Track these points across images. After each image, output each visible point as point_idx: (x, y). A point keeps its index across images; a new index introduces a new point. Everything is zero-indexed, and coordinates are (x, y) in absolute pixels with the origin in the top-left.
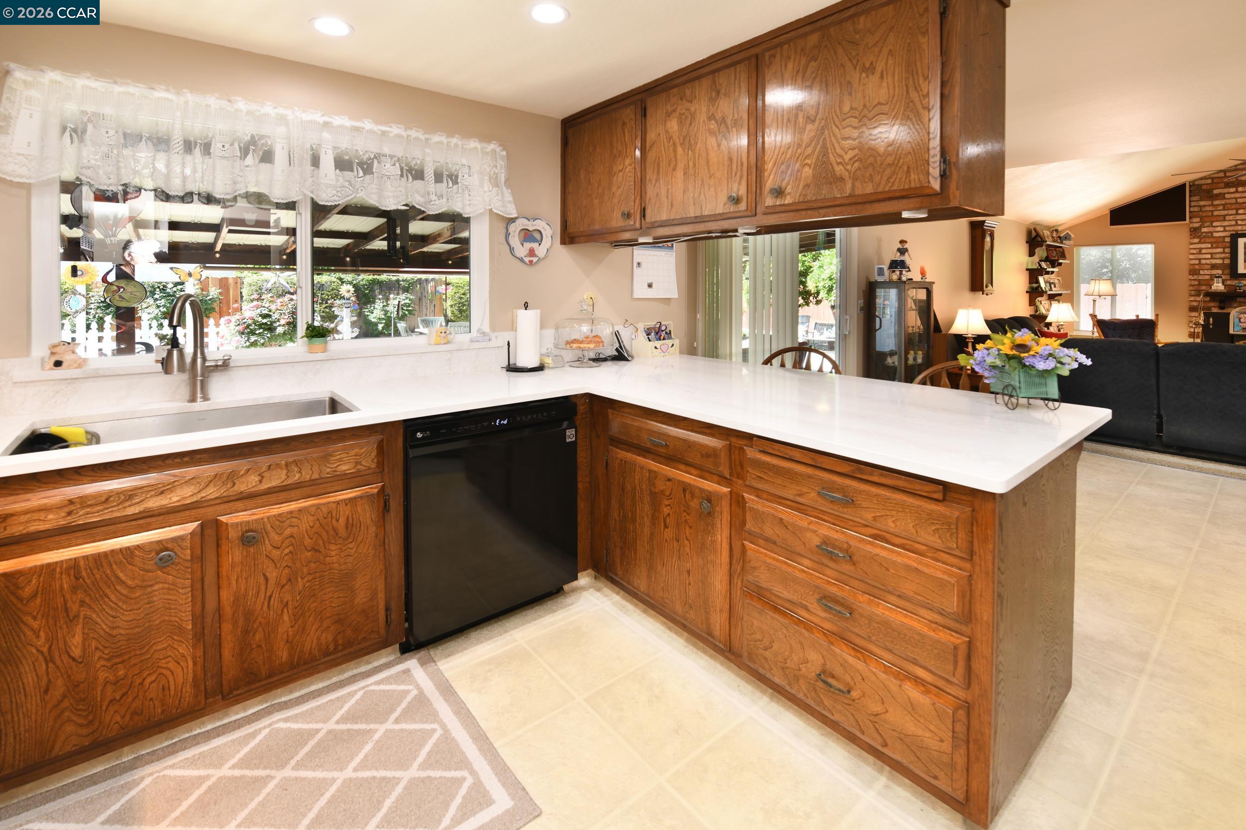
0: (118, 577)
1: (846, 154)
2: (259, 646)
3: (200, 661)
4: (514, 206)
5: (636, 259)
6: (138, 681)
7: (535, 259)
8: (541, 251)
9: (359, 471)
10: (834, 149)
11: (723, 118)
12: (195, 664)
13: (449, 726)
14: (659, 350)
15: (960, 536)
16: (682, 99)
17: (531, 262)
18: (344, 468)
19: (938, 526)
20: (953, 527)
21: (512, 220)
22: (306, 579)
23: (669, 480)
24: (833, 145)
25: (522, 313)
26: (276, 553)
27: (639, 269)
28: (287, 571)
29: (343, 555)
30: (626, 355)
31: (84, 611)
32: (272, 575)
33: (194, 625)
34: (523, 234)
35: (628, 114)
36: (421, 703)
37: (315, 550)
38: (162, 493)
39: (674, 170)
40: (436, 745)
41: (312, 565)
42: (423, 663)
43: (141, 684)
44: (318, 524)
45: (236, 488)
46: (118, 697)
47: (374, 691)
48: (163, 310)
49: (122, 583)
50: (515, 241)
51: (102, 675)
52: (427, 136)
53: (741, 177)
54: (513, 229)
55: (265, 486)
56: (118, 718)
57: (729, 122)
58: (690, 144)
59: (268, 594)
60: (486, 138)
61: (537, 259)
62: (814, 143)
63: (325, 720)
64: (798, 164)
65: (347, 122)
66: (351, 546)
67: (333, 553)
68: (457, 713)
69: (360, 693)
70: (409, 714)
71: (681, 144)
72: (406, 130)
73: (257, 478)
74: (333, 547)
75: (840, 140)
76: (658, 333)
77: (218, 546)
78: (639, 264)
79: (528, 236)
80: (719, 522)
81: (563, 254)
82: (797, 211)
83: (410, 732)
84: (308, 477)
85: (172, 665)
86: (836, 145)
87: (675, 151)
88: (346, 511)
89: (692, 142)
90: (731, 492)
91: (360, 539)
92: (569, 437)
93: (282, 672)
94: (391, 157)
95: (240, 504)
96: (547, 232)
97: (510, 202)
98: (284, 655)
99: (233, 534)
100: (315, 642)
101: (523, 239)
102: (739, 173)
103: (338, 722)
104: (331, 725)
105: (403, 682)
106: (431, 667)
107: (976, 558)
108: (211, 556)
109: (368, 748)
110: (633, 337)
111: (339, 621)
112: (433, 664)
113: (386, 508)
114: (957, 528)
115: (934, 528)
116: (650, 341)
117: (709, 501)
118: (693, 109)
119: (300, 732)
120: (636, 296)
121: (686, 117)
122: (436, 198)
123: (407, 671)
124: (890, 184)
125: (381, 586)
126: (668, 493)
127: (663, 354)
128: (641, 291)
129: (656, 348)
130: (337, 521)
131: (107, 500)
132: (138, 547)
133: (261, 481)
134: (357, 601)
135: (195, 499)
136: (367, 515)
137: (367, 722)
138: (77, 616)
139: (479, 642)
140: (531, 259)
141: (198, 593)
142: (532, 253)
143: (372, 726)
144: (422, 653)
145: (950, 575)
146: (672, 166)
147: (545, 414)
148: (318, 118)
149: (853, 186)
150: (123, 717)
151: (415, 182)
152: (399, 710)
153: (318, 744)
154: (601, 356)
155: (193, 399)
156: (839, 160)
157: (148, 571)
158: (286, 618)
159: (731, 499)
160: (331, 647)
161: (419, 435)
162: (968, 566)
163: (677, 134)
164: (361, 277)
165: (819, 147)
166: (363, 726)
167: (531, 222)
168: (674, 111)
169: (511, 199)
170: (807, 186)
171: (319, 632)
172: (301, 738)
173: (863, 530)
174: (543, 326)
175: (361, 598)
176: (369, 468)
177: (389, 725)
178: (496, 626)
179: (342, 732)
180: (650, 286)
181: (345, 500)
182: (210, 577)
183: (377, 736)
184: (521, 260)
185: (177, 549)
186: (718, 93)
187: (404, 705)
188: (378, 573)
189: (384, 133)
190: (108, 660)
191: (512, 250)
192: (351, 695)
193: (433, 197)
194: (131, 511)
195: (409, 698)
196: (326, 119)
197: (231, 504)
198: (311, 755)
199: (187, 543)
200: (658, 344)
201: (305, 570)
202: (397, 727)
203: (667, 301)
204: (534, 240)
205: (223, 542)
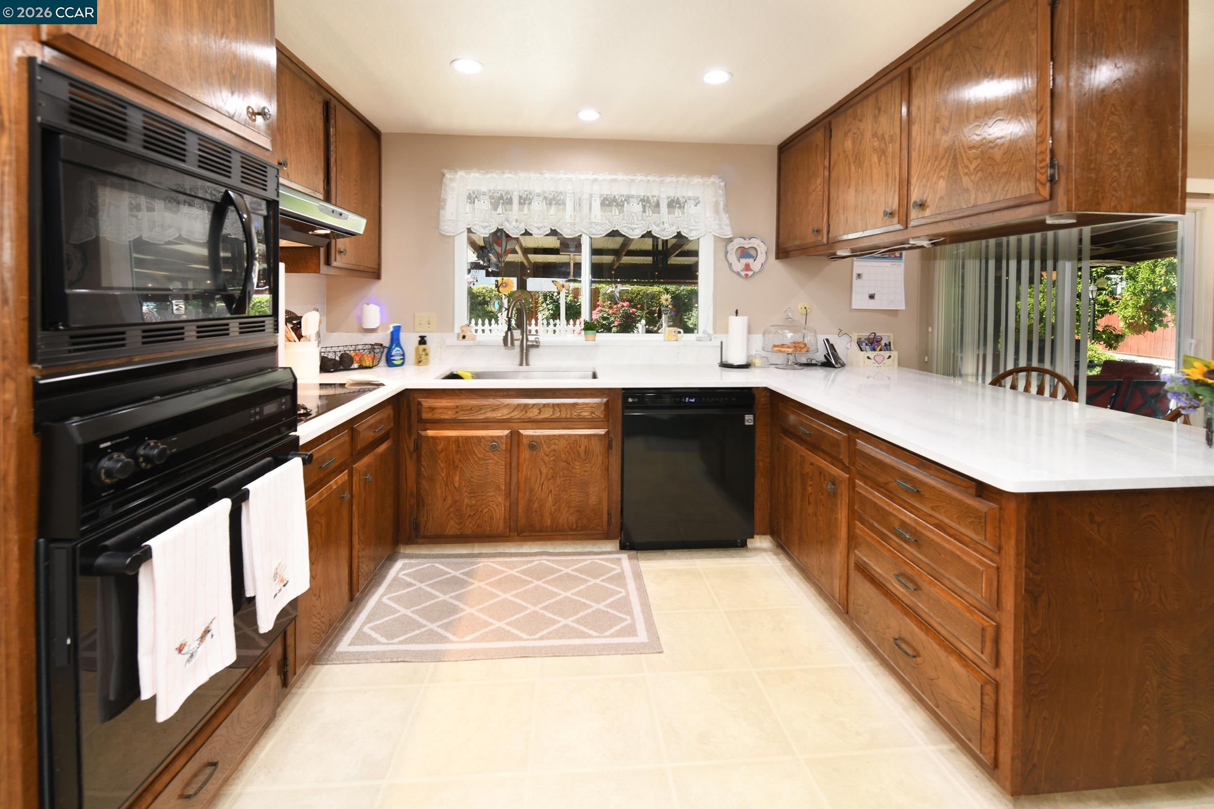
0: (474, 451)
1: (971, 163)
2: (536, 511)
3: (508, 509)
4: (730, 228)
5: (856, 270)
6: (480, 510)
7: (750, 273)
8: (756, 266)
9: (593, 418)
10: (962, 159)
11: (883, 135)
12: (505, 510)
13: (631, 594)
14: (873, 361)
15: (988, 530)
16: (855, 119)
17: (746, 275)
18: (585, 414)
19: (973, 519)
20: (983, 520)
21: (730, 240)
22: (561, 479)
23: (812, 464)
24: (962, 156)
25: (733, 319)
26: (546, 458)
27: (859, 281)
28: (551, 471)
29: (583, 470)
30: (833, 362)
31: (460, 465)
32: (544, 471)
33: (506, 487)
34: (739, 252)
35: (819, 136)
36: (619, 579)
37: (567, 462)
38: (494, 410)
39: (849, 187)
40: (618, 599)
41: (565, 471)
42: (630, 558)
43: (482, 511)
44: (569, 447)
45: (527, 414)
46: (472, 514)
47: (597, 563)
48: (551, 312)
49: (476, 454)
50: (733, 258)
51: (466, 501)
52: (661, 178)
53: (895, 192)
54: (731, 248)
55: (542, 416)
56: (471, 526)
57: (887, 139)
58: (860, 162)
59: (542, 482)
60: (707, 173)
61: (752, 273)
62: (947, 154)
63: (567, 567)
64: (935, 177)
65: (608, 177)
66: (588, 465)
67: (577, 467)
68: (638, 589)
69: (589, 562)
70: (611, 580)
71: (854, 162)
72: (646, 177)
73: (538, 411)
74: (577, 463)
75: (967, 150)
76: (873, 343)
77: (519, 446)
78: (859, 276)
79: (744, 253)
80: (839, 502)
81: (778, 267)
82: (937, 222)
83: (607, 588)
84: (564, 416)
85: (495, 506)
86: (964, 155)
87: (850, 169)
88: (585, 442)
89: (861, 160)
90: (849, 477)
91: (593, 462)
92: (748, 421)
93: (547, 531)
94: (637, 197)
95: (529, 425)
96: (762, 249)
97: (727, 225)
98: (548, 521)
99: (525, 441)
100: (565, 520)
101: (739, 256)
102: (893, 189)
103: (572, 570)
104: (569, 571)
105: (615, 564)
106: (635, 562)
107: (1003, 552)
108: (515, 451)
109: (582, 587)
110: (848, 346)
111: (579, 511)
112: (636, 561)
113: (610, 447)
114: (985, 521)
115: (970, 520)
116: (862, 350)
117: (834, 484)
118: (862, 128)
119: (552, 568)
120: (854, 307)
121: (858, 136)
122: (669, 226)
123: (620, 559)
124: (1004, 193)
125: (605, 498)
126: (810, 475)
127: (877, 365)
128: (860, 301)
129: (868, 358)
130: (580, 447)
131: (471, 409)
132: (483, 437)
133: (540, 413)
134: (590, 502)
135: (508, 417)
136: (598, 448)
137: (587, 576)
138: (458, 466)
139: (671, 558)
140: (747, 273)
141: (508, 470)
142: (747, 267)
143: (589, 578)
144: (633, 553)
145: (982, 563)
146: (847, 184)
147: (726, 399)
148: (591, 176)
149: (976, 197)
150: (474, 526)
151: (654, 215)
152: (606, 576)
153: (559, 576)
154: (814, 362)
155: (521, 364)
156: (966, 171)
157: (487, 451)
158: (550, 499)
159: (849, 485)
160: (574, 526)
161: (630, 400)
162: (997, 558)
163: (851, 153)
164: (682, 288)
165: (951, 158)
166: (584, 577)
167: (747, 241)
168: (849, 131)
169: (728, 222)
170: (941, 198)
171: (567, 514)
172: (552, 571)
173: (929, 519)
174: (750, 331)
175: (593, 500)
176: (599, 417)
177: (598, 581)
178: (687, 553)
179: (573, 575)
180: (872, 297)
181: (585, 435)
182: (514, 464)
183: (589, 584)
184: (738, 274)
185: (500, 443)
186: (880, 110)
187: (610, 574)
188: (603, 487)
189: (632, 180)
190: (469, 493)
191: (730, 265)
192: (584, 560)
193: (666, 226)
194: (480, 417)
195: (614, 573)
196: (595, 176)
197: (525, 424)
198: (553, 580)
199: (504, 441)
200: (872, 354)
201: (561, 473)
202: (602, 583)
203: (894, 313)
204: (750, 256)
205: (521, 445)
